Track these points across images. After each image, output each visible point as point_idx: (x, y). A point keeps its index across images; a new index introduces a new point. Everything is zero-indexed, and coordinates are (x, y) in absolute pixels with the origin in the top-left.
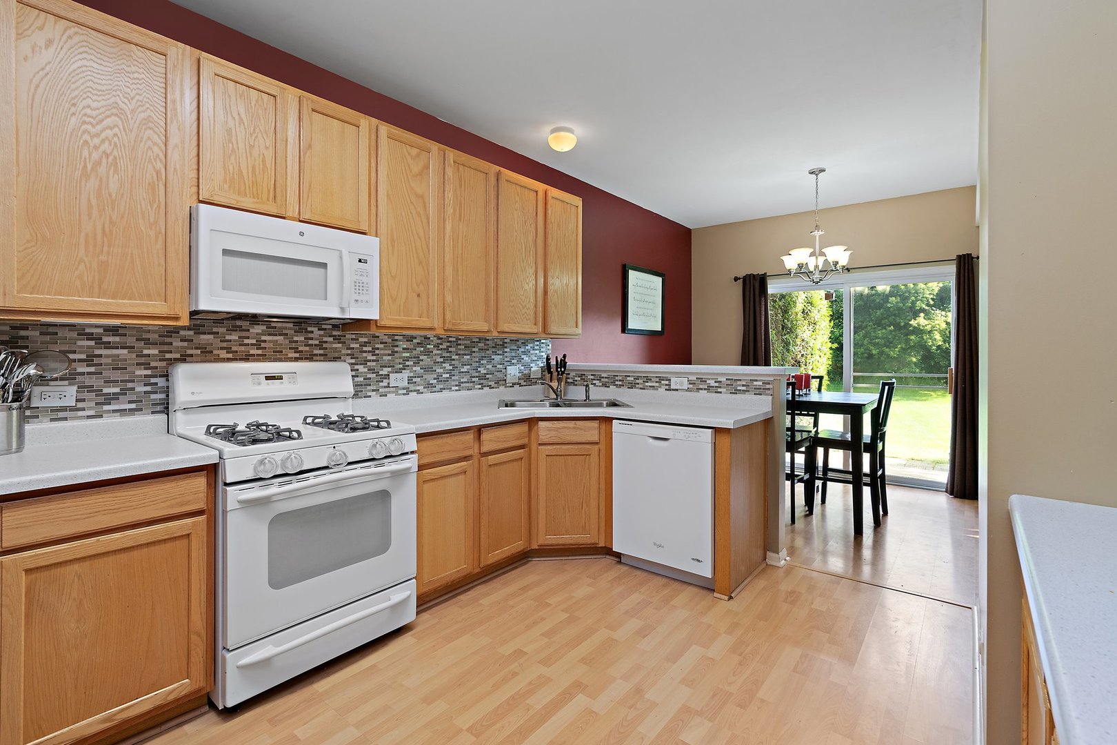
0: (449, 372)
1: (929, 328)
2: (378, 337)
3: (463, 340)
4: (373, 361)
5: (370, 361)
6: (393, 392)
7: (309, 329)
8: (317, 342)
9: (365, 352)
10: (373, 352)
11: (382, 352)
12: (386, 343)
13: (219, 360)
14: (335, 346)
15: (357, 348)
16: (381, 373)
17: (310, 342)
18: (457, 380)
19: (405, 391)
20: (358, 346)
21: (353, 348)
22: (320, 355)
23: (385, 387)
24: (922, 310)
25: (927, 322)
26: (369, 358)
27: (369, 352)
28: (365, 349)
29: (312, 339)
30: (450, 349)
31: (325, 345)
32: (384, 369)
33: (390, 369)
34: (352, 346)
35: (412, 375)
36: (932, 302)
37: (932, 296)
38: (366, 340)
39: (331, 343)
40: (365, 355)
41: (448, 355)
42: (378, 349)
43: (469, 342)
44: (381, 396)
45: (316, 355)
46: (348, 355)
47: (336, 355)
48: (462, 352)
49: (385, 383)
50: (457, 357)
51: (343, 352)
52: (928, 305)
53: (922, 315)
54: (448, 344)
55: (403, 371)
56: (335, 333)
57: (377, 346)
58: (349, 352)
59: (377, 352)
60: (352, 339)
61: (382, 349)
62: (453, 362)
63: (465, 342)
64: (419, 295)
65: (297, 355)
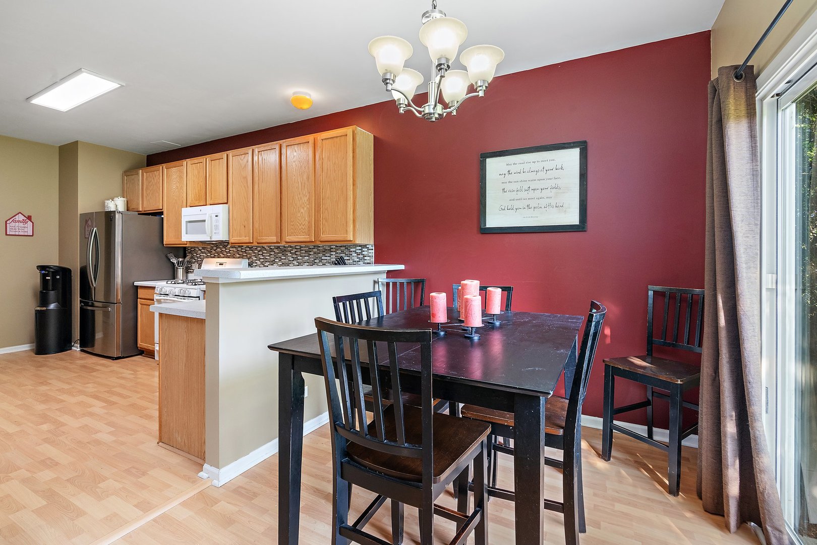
3: (304, 247)
13: (221, 257)
14: (250, 252)
17: (242, 250)
20: (257, 252)
28: (259, 253)
30: (297, 253)
33: (269, 263)
38: (260, 249)
41: (296, 256)
43: (308, 249)
48: (304, 255)
50: (301, 258)
51: (252, 254)
54: (296, 250)
58: (254, 254)
59: (264, 254)
61: (266, 253)
62: (298, 261)
63: (306, 249)
64: (245, 227)
65: (239, 256)
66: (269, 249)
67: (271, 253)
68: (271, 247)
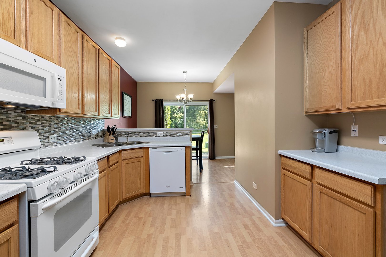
0: (72, 134)
1: (177, 117)
2: (44, 117)
4: (42, 129)
5: (40, 129)
6: (50, 145)
7: (9, 112)
8: (13, 120)
9: (38, 125)
10: (41, 125)
11: (45, 125)
12: (47, 120)
14: (23, 121)
15: (34, 123)
16: (45, 135)
17: (10, 119)
18: (75, 137)
19: (55, 144)
20: (34, 122)
21: (32, 123)
22: (15, 127)
23: (47, 142)
24: (175, 112)
25: (177, 115)
26: (40, 128)
27: (40, 125)
28: (38, 123)
29: (11, 118)
31: (18, 121)
32: (47, 133)
33: (49, 133)
34: (32, 121)
35: (58, 136)
36: (178, 110)
37: (178, 108)
38: (38, 119)
39: (21, 120)
40: (38, 126)
42: (43, 123)
44: (45, 147)
45: (13, 127)
46: (29, 126)
47: (23, 127)
49: (47, 141)
51: (27, 125)
52: (177, 111)
53: (176, 113)
55: (55, 134)
56: (23, 115)
57: (43, 122)
58: (30, 125)
59: (43, 125)
60: (32, 118)
61: (45, 123)
64: (75, 98)
65: (2, 127)
66: (49, 119)
67: (51, 123)
68: (52, 118)
